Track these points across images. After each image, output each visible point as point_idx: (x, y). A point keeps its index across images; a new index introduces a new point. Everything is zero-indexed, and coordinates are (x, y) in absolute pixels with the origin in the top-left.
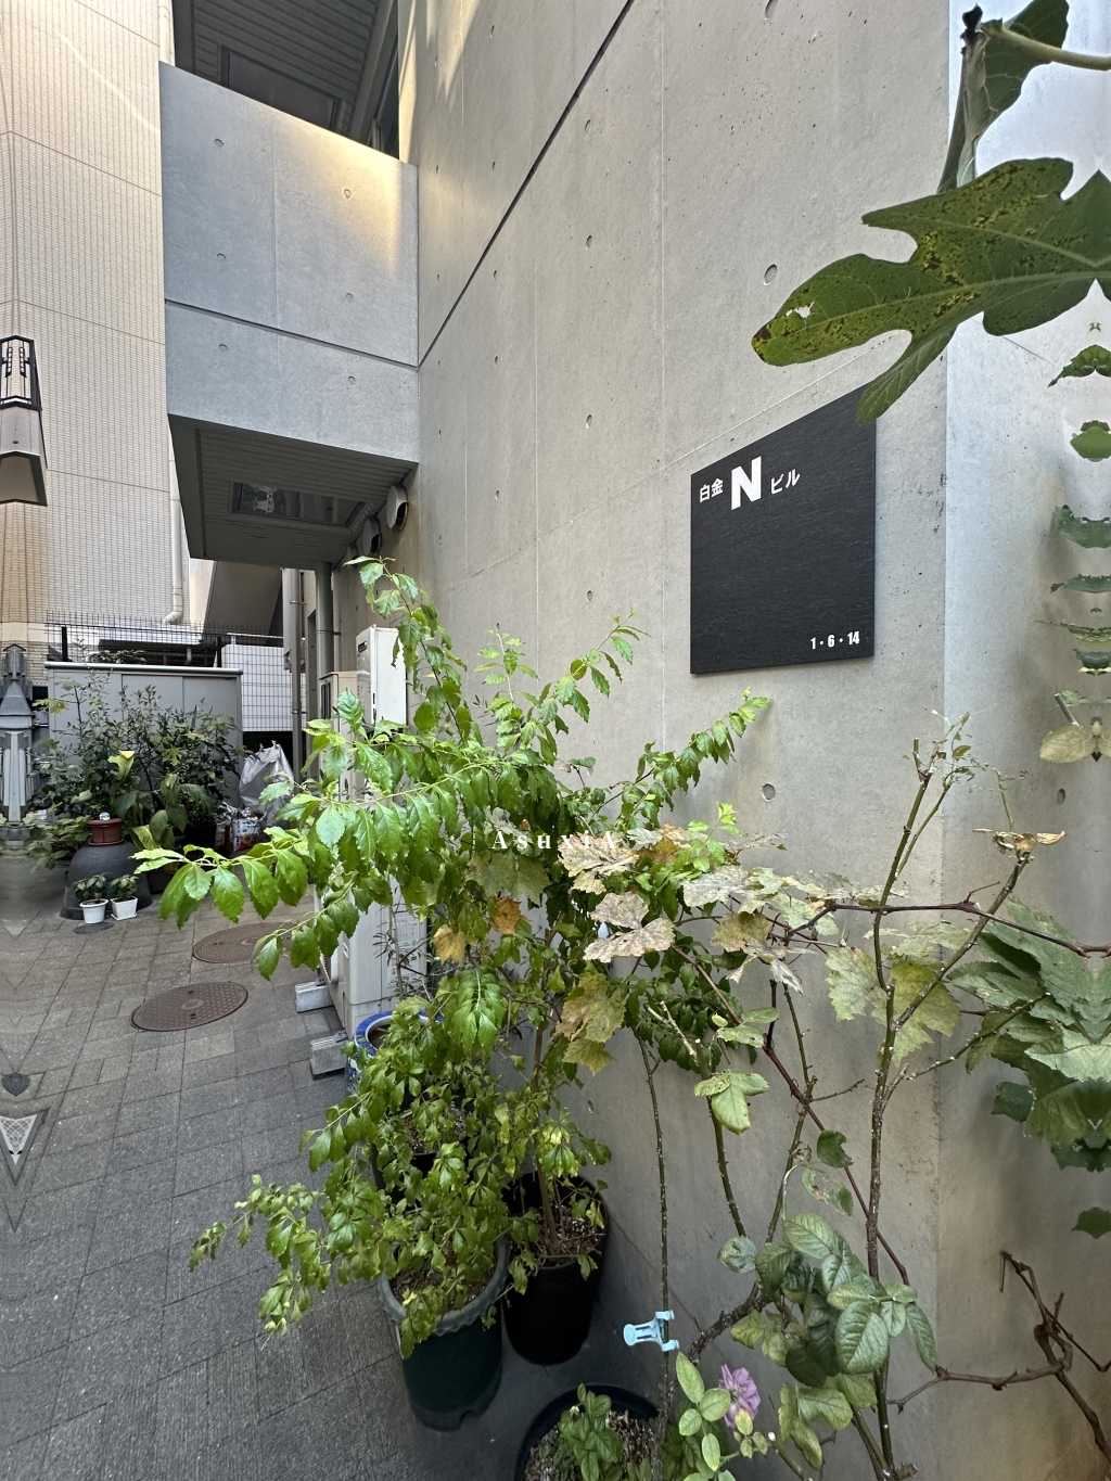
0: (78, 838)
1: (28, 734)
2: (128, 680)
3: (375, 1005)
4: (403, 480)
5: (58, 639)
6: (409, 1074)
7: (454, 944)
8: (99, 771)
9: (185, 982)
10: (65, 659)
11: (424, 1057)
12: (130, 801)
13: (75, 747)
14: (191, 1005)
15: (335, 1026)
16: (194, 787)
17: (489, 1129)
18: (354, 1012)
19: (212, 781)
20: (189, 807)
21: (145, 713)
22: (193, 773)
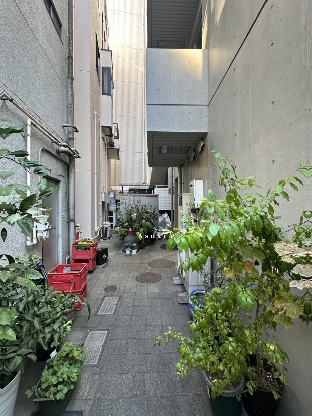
0: (125, 234)
1: (116, 210)
2: (135, 197)
3: (196, 287)
4: (203, 138)
5: (122, 189)
6: (217, 311)
7: (230, 273)
8: (130, 219)
9: (147, 271)
10: (123, 193)
11: (222, 307)
12: (135, 226)
13: (125, 213)
14: (149, 277)
15: (184, 290)
16: (149, 223)
17: (241, 335)
18: (190, 288)
19: (152, 222)
20: (148, 228)
21: (138, 205)
22: (148, 220)
